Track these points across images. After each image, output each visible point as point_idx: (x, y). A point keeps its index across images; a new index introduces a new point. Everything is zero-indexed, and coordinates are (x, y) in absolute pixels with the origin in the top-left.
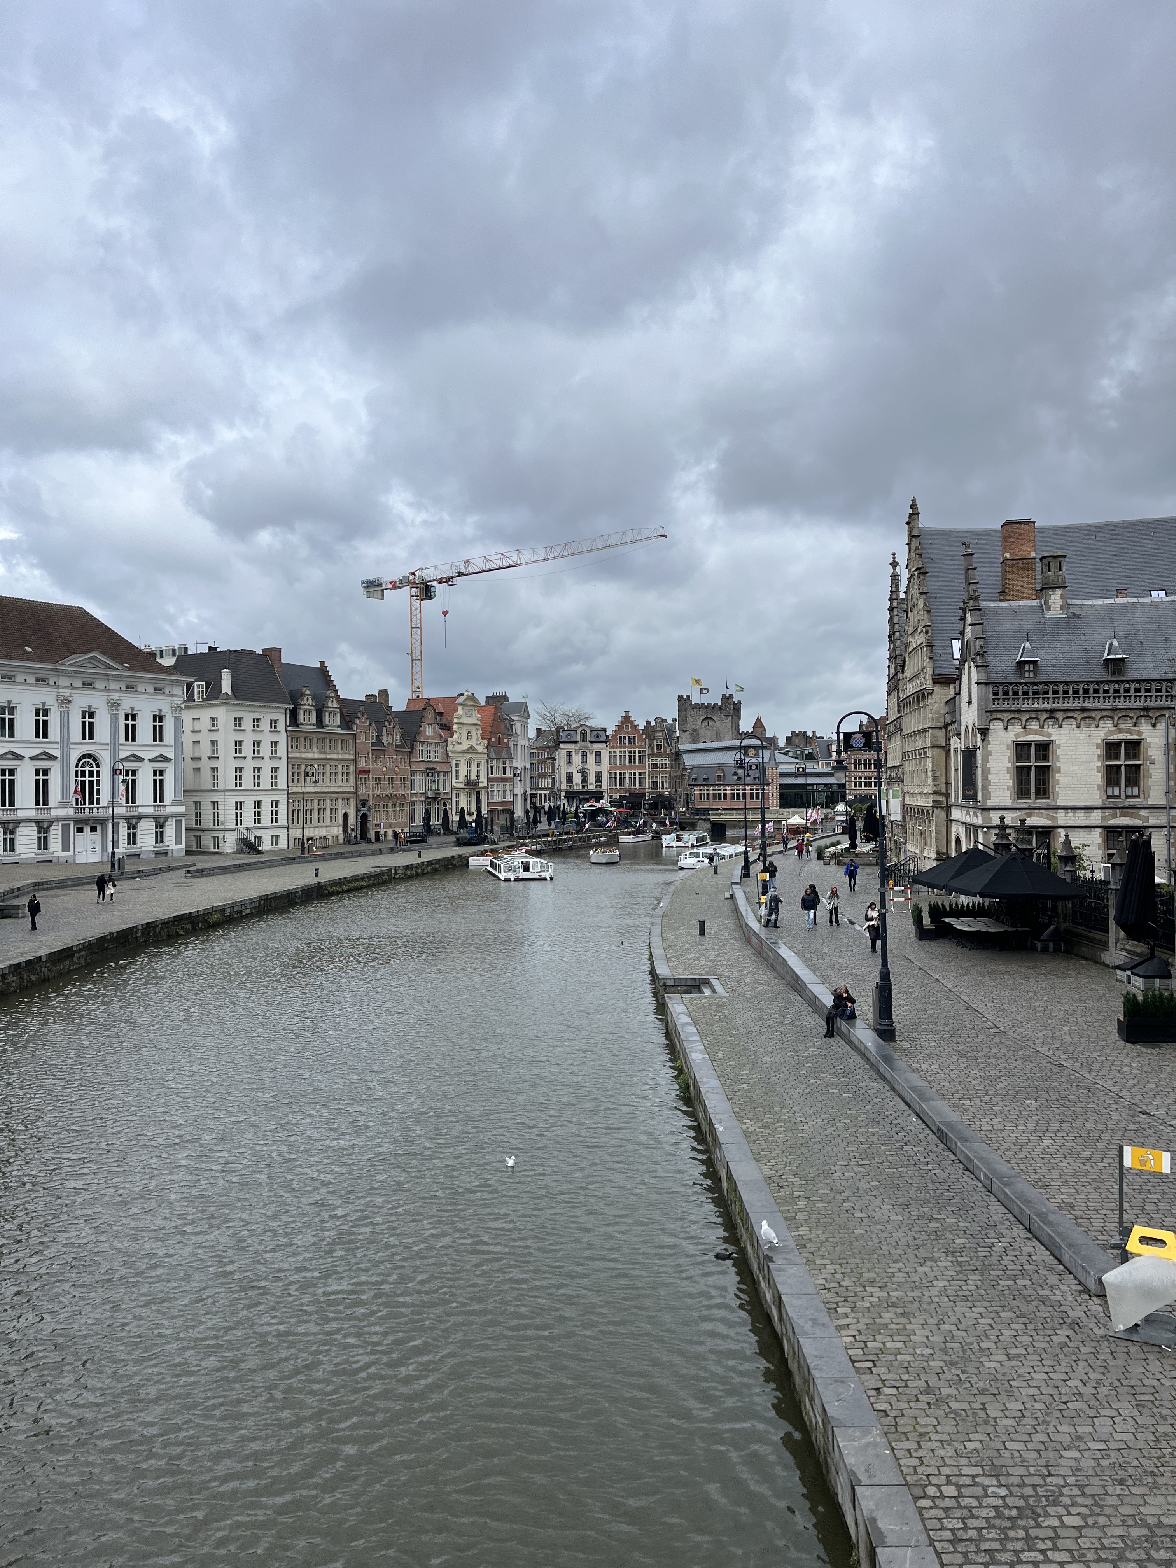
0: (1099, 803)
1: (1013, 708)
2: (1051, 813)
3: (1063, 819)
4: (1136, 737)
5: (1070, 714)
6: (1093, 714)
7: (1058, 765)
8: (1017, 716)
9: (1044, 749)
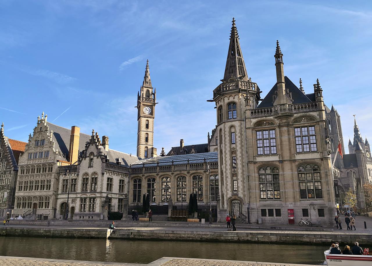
0: (118, 193)
1: (108, 169)
2: (112, 194)
3: (114, 196)
4: (123, 179)
5: (116, 173)
6: (119, 173)
7: (113, 184)
8: (109, 171)
9: (111, 179)
